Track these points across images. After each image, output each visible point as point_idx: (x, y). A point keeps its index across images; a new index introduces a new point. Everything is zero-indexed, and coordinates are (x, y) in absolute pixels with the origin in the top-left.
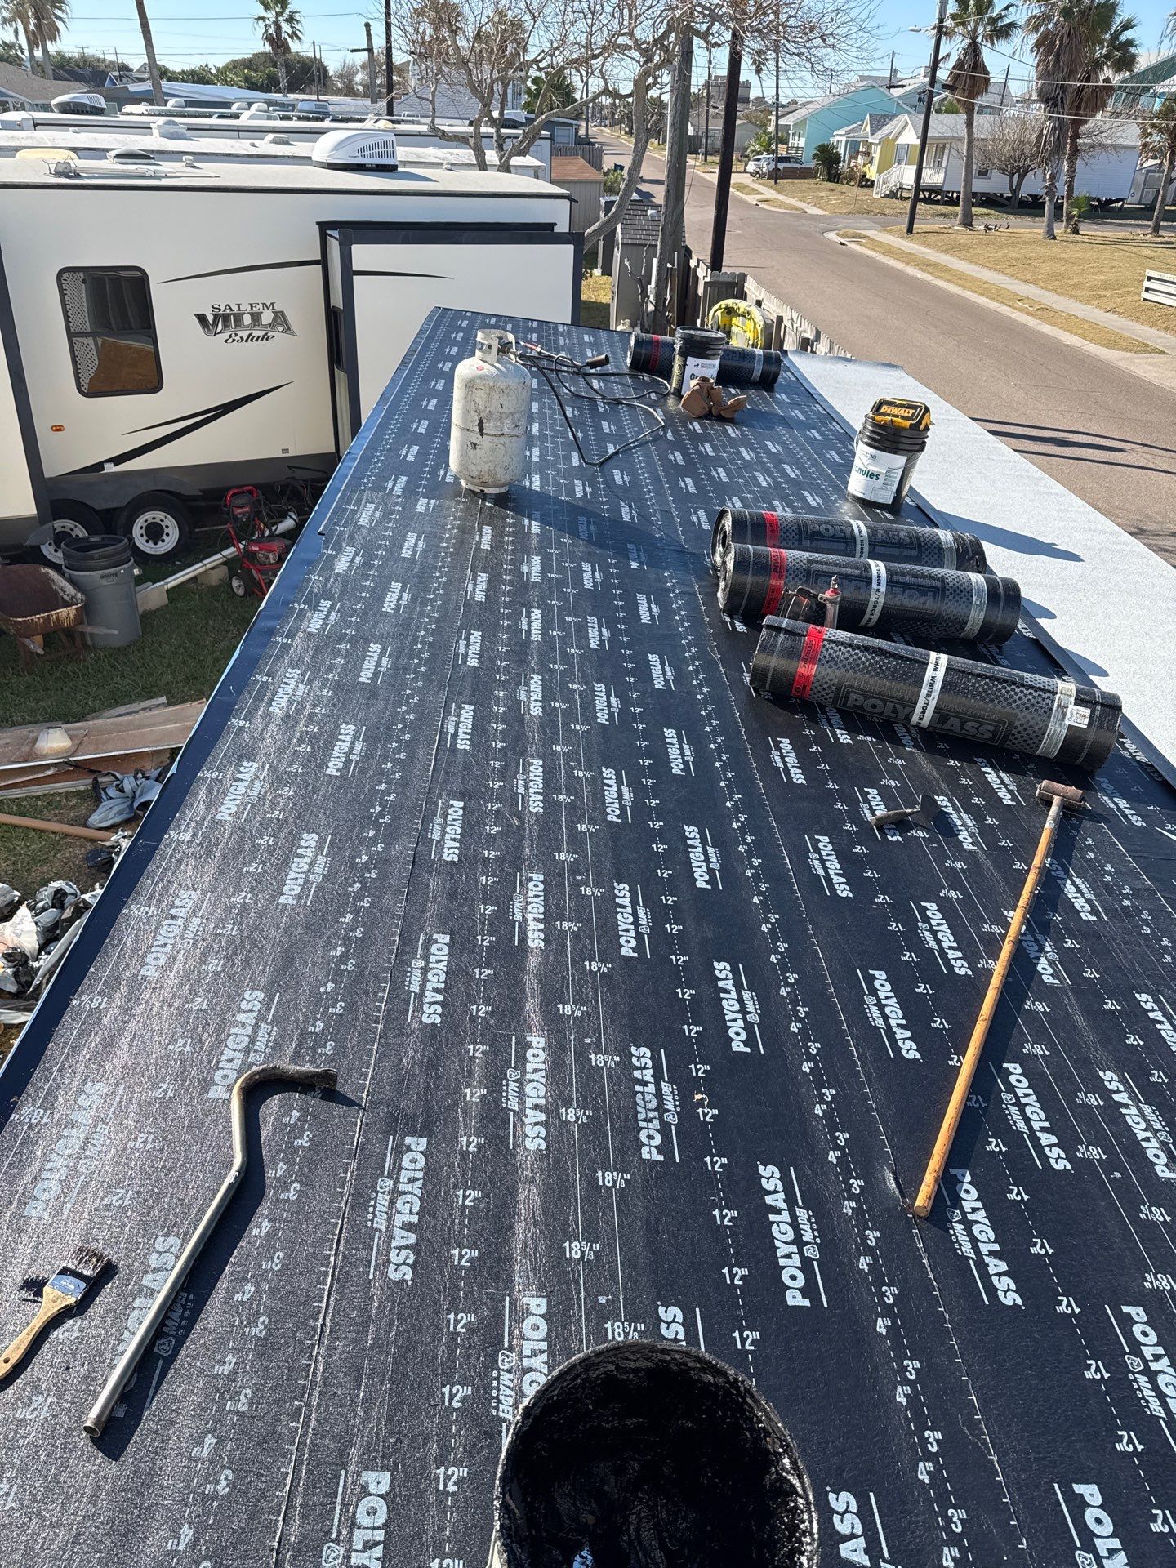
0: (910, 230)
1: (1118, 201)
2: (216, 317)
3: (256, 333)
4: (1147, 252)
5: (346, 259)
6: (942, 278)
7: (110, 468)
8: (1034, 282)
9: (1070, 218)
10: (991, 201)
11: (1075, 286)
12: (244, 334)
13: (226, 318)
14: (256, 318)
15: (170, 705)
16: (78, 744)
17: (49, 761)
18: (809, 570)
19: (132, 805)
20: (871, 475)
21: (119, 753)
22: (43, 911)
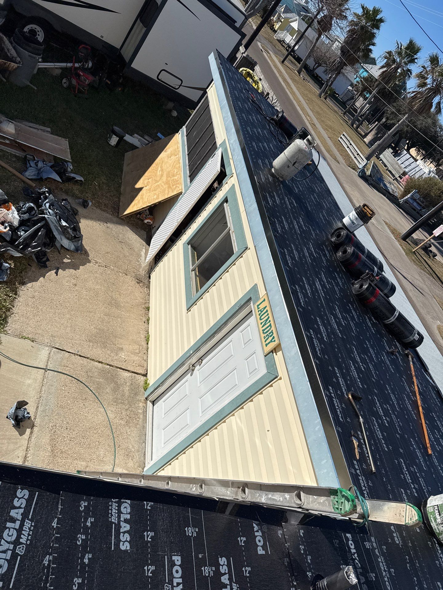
0: (283, 62)
1: (337, 94)
4: (342, 121)
6: (289, 90)
8: (313, 111)
9: (326, 93)
10: (306, 67)
11: (323, 121)
15: (52, 133)
16: (18, 134)
17: (7, 137)
18: (364, 263)
19: (38, 173)
20: (353, 223)
21: (36, 148)
22: (25, 213)
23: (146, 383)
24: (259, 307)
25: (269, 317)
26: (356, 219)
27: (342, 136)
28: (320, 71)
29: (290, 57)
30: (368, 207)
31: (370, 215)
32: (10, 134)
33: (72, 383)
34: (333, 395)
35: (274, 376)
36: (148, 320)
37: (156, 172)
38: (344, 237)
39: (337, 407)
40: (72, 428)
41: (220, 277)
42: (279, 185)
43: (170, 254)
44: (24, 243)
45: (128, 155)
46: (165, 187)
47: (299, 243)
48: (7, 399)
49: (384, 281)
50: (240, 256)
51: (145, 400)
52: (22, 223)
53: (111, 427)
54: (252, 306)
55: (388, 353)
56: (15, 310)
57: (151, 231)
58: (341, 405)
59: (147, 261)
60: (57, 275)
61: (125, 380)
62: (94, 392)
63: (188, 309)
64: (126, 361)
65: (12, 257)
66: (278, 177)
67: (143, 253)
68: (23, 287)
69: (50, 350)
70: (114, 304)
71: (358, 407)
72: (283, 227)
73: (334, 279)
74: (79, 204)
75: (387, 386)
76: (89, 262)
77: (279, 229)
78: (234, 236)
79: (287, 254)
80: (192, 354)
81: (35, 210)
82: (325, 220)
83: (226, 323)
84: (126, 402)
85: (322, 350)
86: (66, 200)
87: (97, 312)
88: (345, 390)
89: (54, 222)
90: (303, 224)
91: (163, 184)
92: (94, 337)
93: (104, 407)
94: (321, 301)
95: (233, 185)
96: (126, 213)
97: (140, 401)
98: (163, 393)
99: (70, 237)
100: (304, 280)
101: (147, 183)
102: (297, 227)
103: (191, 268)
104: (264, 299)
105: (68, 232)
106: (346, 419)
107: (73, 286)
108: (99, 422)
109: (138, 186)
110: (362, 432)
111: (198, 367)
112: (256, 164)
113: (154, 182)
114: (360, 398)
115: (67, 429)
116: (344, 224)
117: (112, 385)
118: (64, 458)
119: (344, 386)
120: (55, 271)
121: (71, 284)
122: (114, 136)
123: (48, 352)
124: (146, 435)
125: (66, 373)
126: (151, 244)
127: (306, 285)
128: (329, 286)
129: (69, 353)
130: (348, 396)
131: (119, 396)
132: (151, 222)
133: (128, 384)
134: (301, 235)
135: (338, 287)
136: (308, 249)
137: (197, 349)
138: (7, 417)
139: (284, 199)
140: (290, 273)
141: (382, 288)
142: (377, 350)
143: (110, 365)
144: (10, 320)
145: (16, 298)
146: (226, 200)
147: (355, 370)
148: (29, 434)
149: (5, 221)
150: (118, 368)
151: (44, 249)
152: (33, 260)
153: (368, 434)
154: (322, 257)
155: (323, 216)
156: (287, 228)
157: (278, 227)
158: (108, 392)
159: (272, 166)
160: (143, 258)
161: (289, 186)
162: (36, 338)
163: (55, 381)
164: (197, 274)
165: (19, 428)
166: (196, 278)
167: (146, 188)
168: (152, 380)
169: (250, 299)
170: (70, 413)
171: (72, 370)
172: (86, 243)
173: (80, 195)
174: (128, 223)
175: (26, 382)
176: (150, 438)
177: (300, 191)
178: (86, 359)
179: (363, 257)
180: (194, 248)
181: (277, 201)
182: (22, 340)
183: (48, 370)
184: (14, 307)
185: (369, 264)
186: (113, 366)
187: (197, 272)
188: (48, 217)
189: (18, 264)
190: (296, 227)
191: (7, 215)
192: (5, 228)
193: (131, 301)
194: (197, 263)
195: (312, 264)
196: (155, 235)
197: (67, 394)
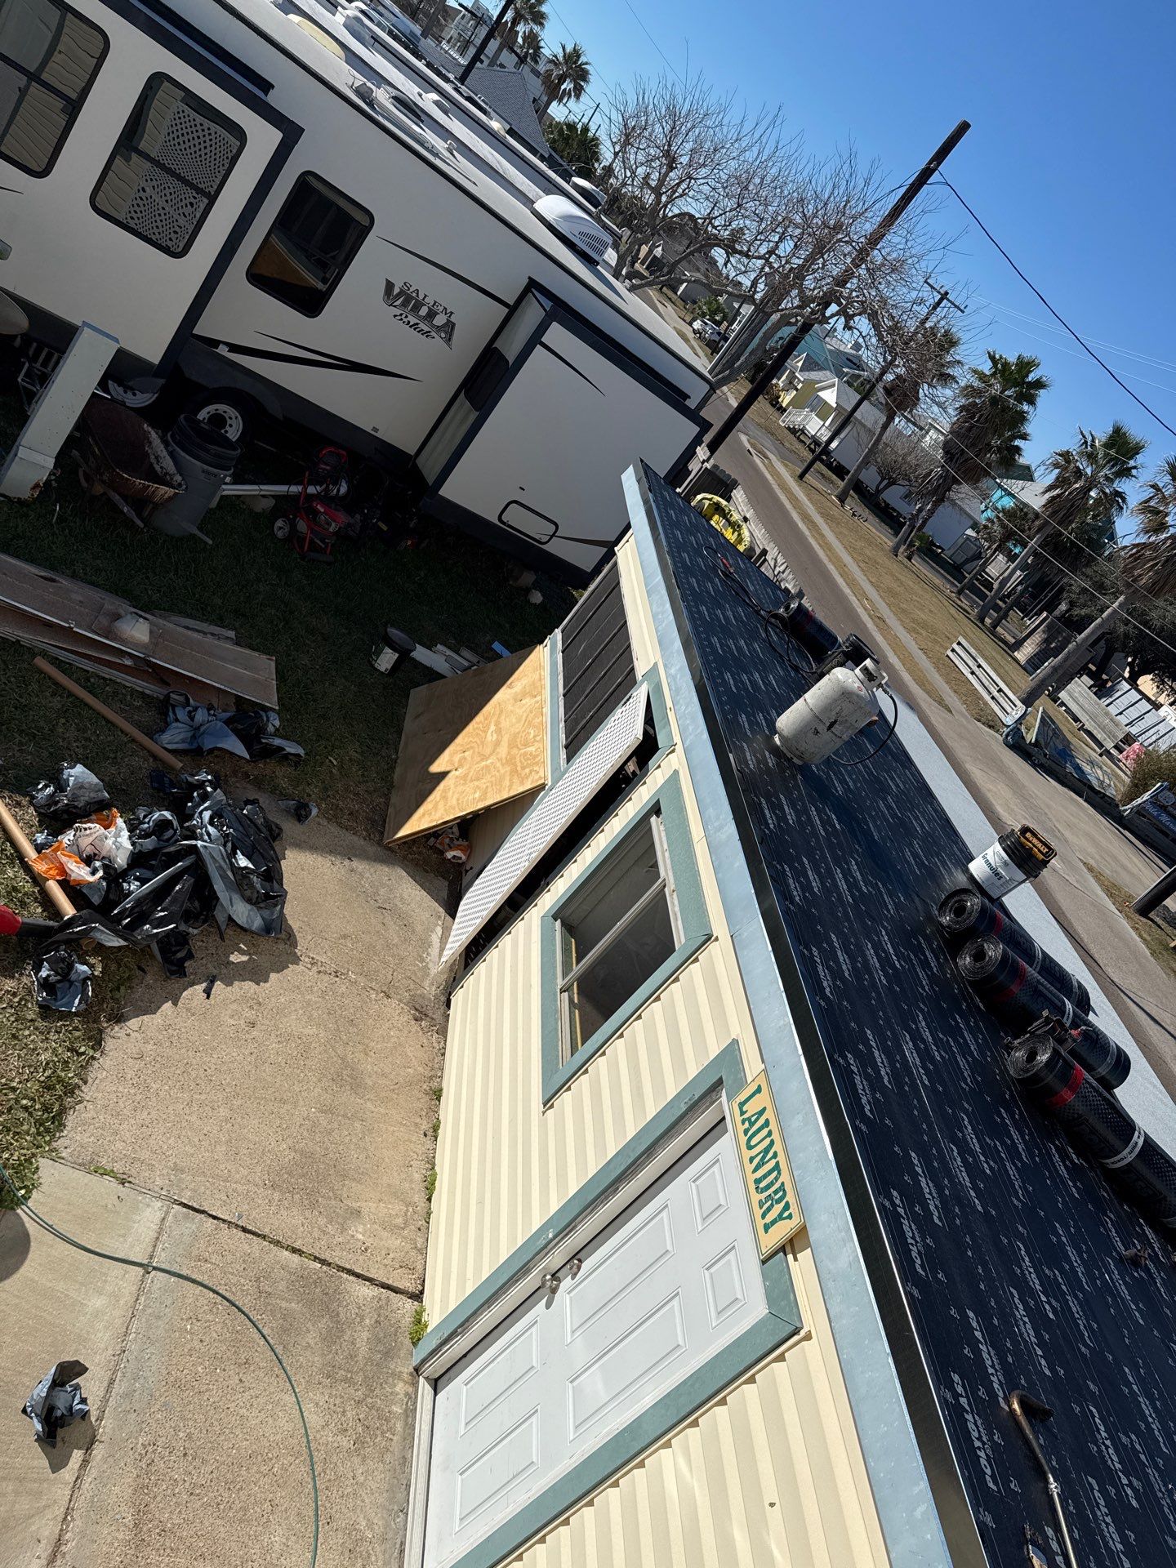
0: (801, 476)
1: (939, 547)
2: (402, 293)
3: (422, 326)
4: (953, 611)
5: (542, 328)
6: (816, 540)
7: (223, 350)
8: (877, 587)
9: (911, 545)
10: (858, 487)
11: (904, 611)
12: (413, 320)
13: (408, 299)
14: (432, 315)
15: (238, 644)
16: (156, 644)
17: (129, 650)
18: (1036, 987)
19: (194, 737)
20: (997, 874)
21: (195, 676)
22: (147, 835)
23: (419, 1321)
24: (744, 1109)
25: (772, 1142)
26: (1006, 864)
27: (955, 646)
28: (893, 496)
29: (818, 465)
30: (1034, 834)
31: (1041, 857)
32: (137, 645)
33: (215, 1310)
34: (963, 1401)
35: (790, 1329)
36: (436, 1128)
37: (483, 735)
38: (975, 915)
39: (977, 1444)
40: (199, 1452)
41: (635, 1014)
42: (794, 777)
43: (506, 942)
44: (136, 910)
45: (418, 694)
46: (502, 771)
47: (851, 928)
48: (31, 1355)
49: (1095, 1040)
50: (692, 957)
51: (411, 1374)
52: (138, 860)
53: (311, 1457)
54: (726, 1104)
55: (1120, 1261)
56: (87, 1092)
57: (461, 880)
58: (990, 1435)
59: (444, 959)
60: (208, 997)
61: (359, 1308)
62: (271, 1341)
63: (548, 1103)
64: (366, 1250)
65: (100, 949)
66: (789, 755)
67: (435, 939)
68: (116, 1028)
69: (165, 1209)
70: (348, 1078)
71: (1042, 1441)
72: (806, 887)
73: (955, 1032)
74: (287, 811)
75: (1127, 1370)
76: (296, 960)
77: (795, 893)
78: (676, 902)
79: (819, 961)
80: (551, 1240)
81: (173, 828)
82: (921, 865)
83: (650, 1151)
84: (359, 1378)
85: (928, 1254)
86: (253, 802)
87: (302, 1103)
88: (1001, 1384)
89: (219, 858)
90: (860, 878)
91: (498, 765)
92: (286, 1176)
93: (294, 1391)
94: (920, 1099)
95: (676, 772)
96: (401, 834)
97: (398, 1376)
98: (465, 1356)
99: (255, 895)
100: (871, 1037)
101: (460, 761)
102: (845, 887)
103: (560, 983)
104: (759, 1086)
105: (251, 885)
106: (1006, 1484)
107: (247, 1029)
108: (278, 1437)
109: (435, 768)
110: (1057, 1529)
111: (567, 1283)
112: (733, 725)
113: (477, 759)
114: (1048, 1414)
115: (185, 1455)
116: (972, 878)
117: (324, 1323)
118: (168, 1551)
119: (996, 1371)
120: (204, 985)
121: (242, 1022)
122: (387, 650)
123: (159, 1215)
124: (408, 1486)
125: (199, 1278)
126: (458, 915)
127: (876, 1054)
128: (941, 1056)
129: (216, 1221)
130: (1010, 1406)
131: (340, 1358)
132: (464, 858)
133: (368, 1321)
134: (856, 906)
135: (966, 1059)
136: (878, 947)
137: (565, 1223)
138: (24, 1411)
139: (806, 811)
140: (829, 1015)
141: (1091, 1060)
142: (1089, 1251)
143: (323, 1262)
144: (71, 1120)
145: (93, 1058)
146: (656, 810)
147: (1026, 1319)
148: (77, 1466)
149: (95, 855)
150: (343, 1269)
151: (183, 927)
152: (152, 957)
153: (1076, 1535)
154: (918, 970)
155: (915, 856)
156: (816, 890)
157: (793, 886)
158: (312, 1342)
159: (773, 730)
160: (435, 951)
161: (819, 778)
162: (133, 1172)
163: (169, 1302)
164: (576, 1001)
165: (54, 1446)
166: (571, 1013)
167: (457, 773)
168: (438, 1309)
169: (720, 1082)
170: (200, 1405)
171: (218, 1272)
172: (292, 912)
173: (290, 790)
174: (405, 858)
175: (90, 1304)
176: (421, 1497)
177: (847, 789)
178: (260, 1240)
179: (1032, 972)
180: (569, 928)
181: (789, 817)
182: (95, 1178)
183: (155, 1268)
184: (86, 1083)
185: (1051, 992)
186: (329, 1264)
187: (576, 996)
188: (205, 847)
189: (113, 967)
190: (842, 885)
191: (101, 840)
192: (93, 873)
193: (393, 1070)
194: (577, 969)
195: (890, 989)
196: (471, 890)
197: (196, 1343)
